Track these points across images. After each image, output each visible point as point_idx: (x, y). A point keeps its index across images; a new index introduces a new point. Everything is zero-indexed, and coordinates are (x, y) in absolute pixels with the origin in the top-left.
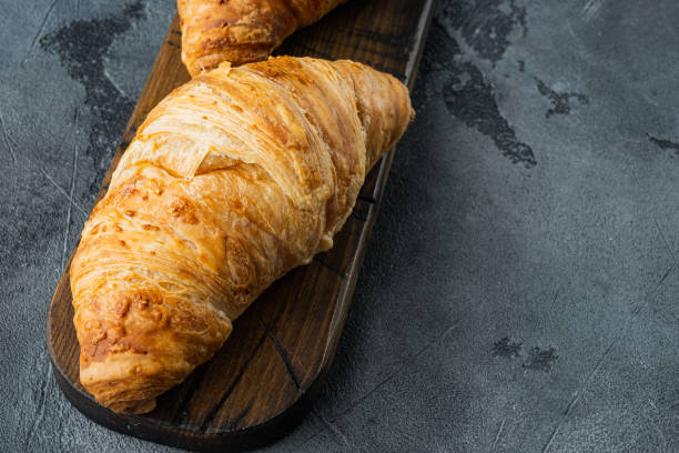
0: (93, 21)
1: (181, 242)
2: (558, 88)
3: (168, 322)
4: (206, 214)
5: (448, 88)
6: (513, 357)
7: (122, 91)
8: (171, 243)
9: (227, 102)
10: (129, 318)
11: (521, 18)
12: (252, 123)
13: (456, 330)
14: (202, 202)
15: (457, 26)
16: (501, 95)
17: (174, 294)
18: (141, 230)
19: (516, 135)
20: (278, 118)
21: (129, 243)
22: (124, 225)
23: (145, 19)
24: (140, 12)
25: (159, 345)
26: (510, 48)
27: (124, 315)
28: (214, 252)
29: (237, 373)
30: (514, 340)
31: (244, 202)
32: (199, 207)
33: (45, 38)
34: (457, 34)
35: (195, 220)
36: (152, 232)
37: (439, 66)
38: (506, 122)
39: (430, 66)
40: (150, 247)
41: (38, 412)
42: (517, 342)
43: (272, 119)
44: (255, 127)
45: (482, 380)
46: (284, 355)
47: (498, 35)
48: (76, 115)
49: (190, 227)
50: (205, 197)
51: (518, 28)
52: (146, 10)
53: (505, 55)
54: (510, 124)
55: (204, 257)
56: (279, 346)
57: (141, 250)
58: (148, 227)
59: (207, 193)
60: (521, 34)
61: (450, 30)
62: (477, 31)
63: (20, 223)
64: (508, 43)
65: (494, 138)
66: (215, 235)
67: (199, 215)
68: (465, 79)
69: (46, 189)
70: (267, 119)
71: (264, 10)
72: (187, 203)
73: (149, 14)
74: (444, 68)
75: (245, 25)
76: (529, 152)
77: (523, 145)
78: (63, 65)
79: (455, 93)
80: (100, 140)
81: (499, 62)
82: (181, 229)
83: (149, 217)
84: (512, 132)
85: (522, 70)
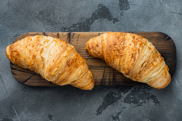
0: (110, 13)
1: (29, 58)
2: (120, 117)
3: (17, 59)
4: (34, 61)
5: (113, 93)
6: (49, 119)
7: (92, 26)
8: (28, 56)
9: (55, 58)
10: (14, 52)
11: (139, 105)
12: (51, 65)
13: (52, 107)
14: (36, 59)
15: (132, 91)
16: (114, 105)
17: (21, 59)
18: (29, 49)
19: (104, 110)
20: (54, 69)
21: (27, 48)
22: (31, 46)
23: (114, 23)
24: (116, 21)
25: (13, 59)
26: (129, 104)
27: (15, 51)
28: (30, 64)
29: (23, 71)
30: (53, 118)
31: (39, 67)
32: (35, 59)
33: (102, 4)
34: (130, 92)
35: (33, 59)
36: (29, 52)
37: (119, 90)
38: (107, 107)
39: (118, 88)
40: (26, 52)
41: (13, 37)
42: (52, 119)
43: (53, 68)
44: (50, 65)
45: (42, 114)
46: (30, 78)
47: (132, 101)
48: (82, 19)
49: (32, 58)
50: (37, 59)
51: (136, 105)
52: (117, 23)
53: (126, 104)
54: (107, 108)
55: (28, 62)
56: (31, 77)
57: (26, 51)
58: (30, 51)
59: (38, 60)
60: (134, 106)
61: (130, 90)
62: (132, 96)
63: (53, 18)
64: (130, 104)
65: (102, 106)
66: (32, 63)
67: (34, 59)
68: (117, 96)
69: (62, 19)
70: (52, 67)
71: (98, 54)
72: (35, 57)
73: (116, 24)
74: (119, 91)
75: (94, 52)
76: (100, 113)
77: (102, 112)
78: (95, 11)
79: (112, 95)
80: (78, 26)
81: (124, 103)
82: (31, 57)
83: (32, 50)
84: (105, 109)
85: (123, 108)
